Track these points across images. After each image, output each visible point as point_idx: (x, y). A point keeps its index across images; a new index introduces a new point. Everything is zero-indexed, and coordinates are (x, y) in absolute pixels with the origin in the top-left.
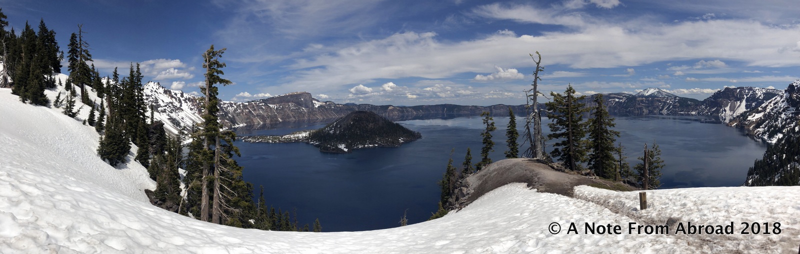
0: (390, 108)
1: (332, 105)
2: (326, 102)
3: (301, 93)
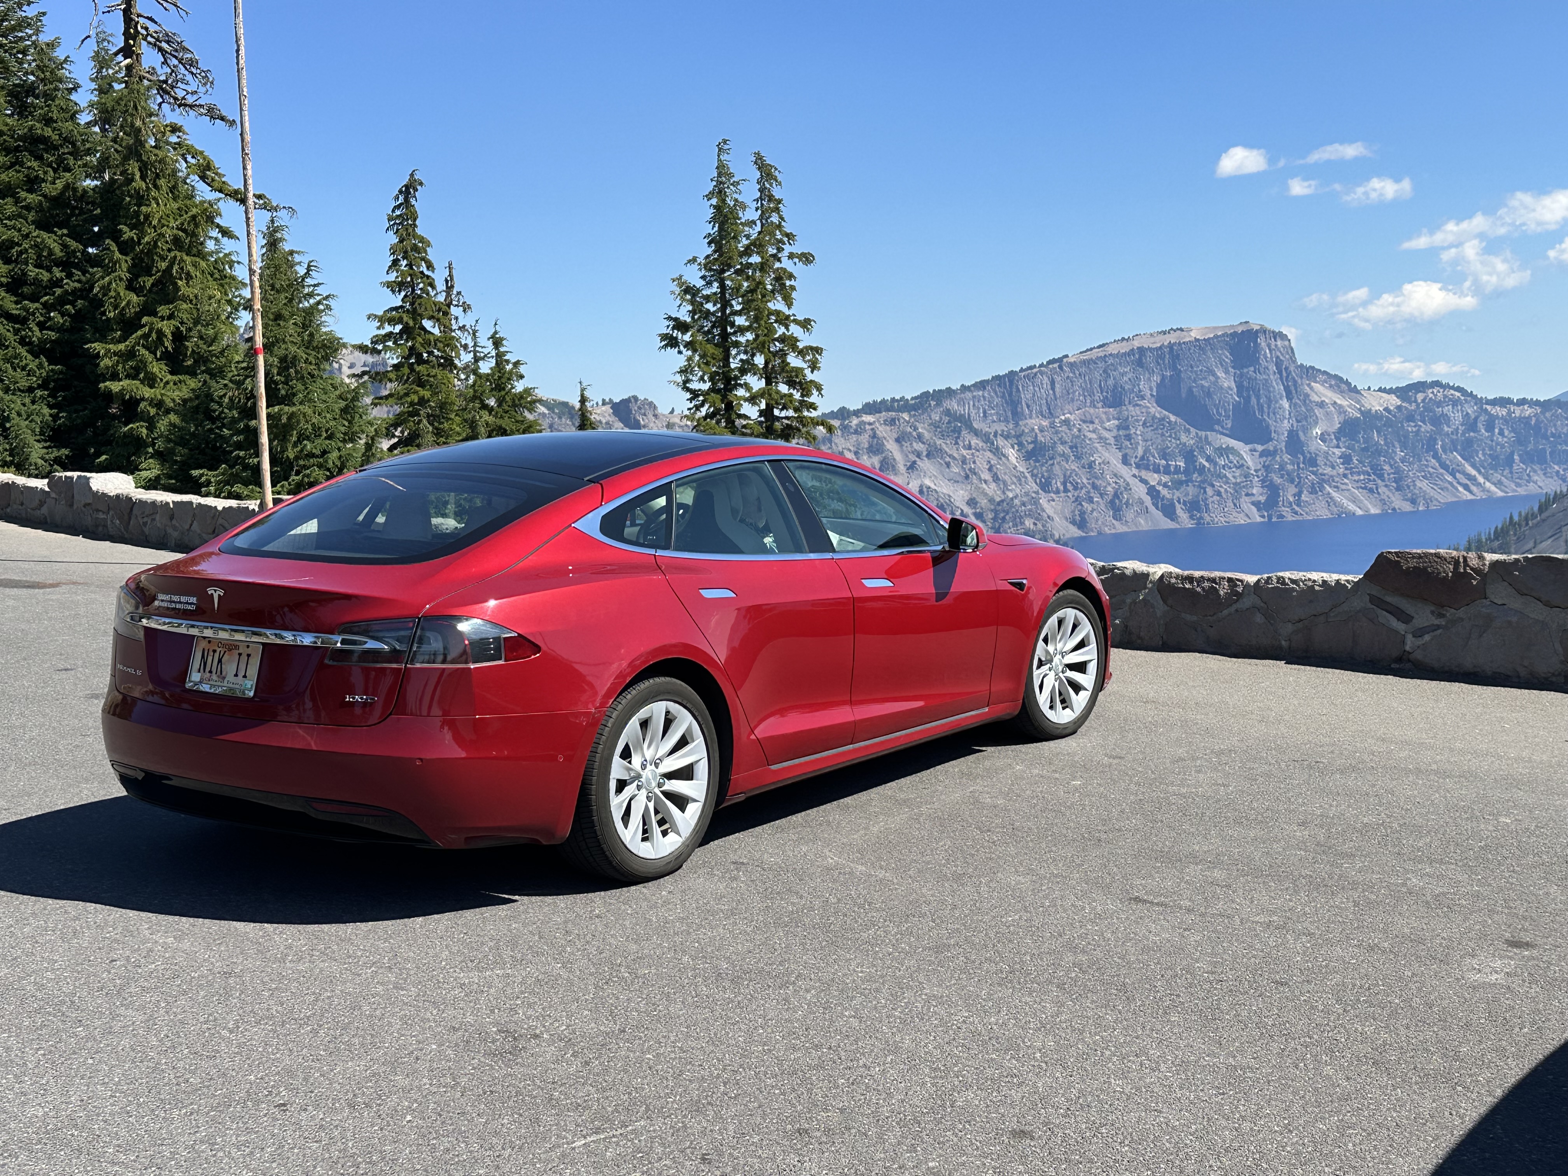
1: (1448, 409)
2: (1402, 392)
3: (1216, 337)
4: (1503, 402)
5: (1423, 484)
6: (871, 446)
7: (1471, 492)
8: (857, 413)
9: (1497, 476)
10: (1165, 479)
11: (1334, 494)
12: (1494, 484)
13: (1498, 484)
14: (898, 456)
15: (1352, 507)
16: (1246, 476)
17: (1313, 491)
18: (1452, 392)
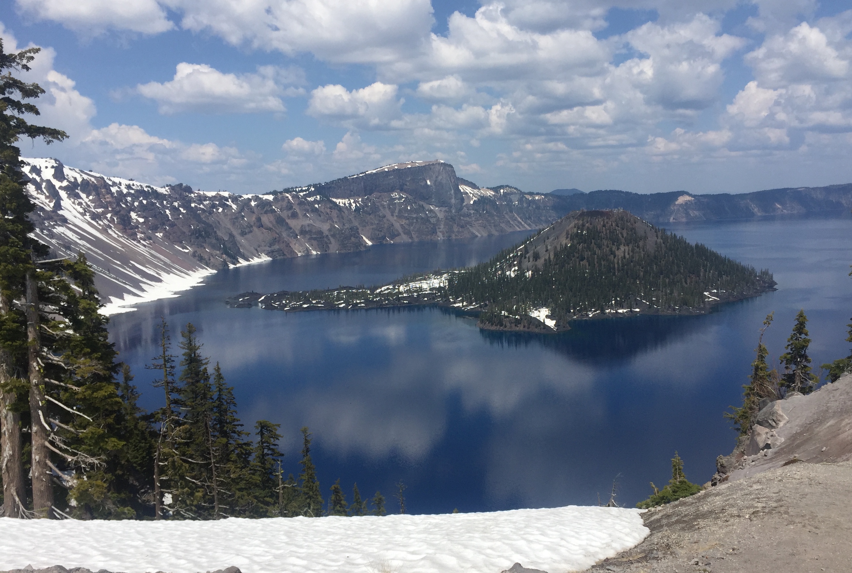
0: (681, 200)
1: (512, 197)
2: (496, 189)
3: (426, 165)
4: (531, 194)
5: (503, 225)
6: (287, 206)
7: (519, 228)
8: (281, 193)
9: (529, 222)
10: (407, 221)
11: (470, 228)
12: (528, 225)
13: (529, 225)
14: (298, 211)
15: (477, 234)
16: (438, 220)
17: (462, 227)
18: (513, 189)
